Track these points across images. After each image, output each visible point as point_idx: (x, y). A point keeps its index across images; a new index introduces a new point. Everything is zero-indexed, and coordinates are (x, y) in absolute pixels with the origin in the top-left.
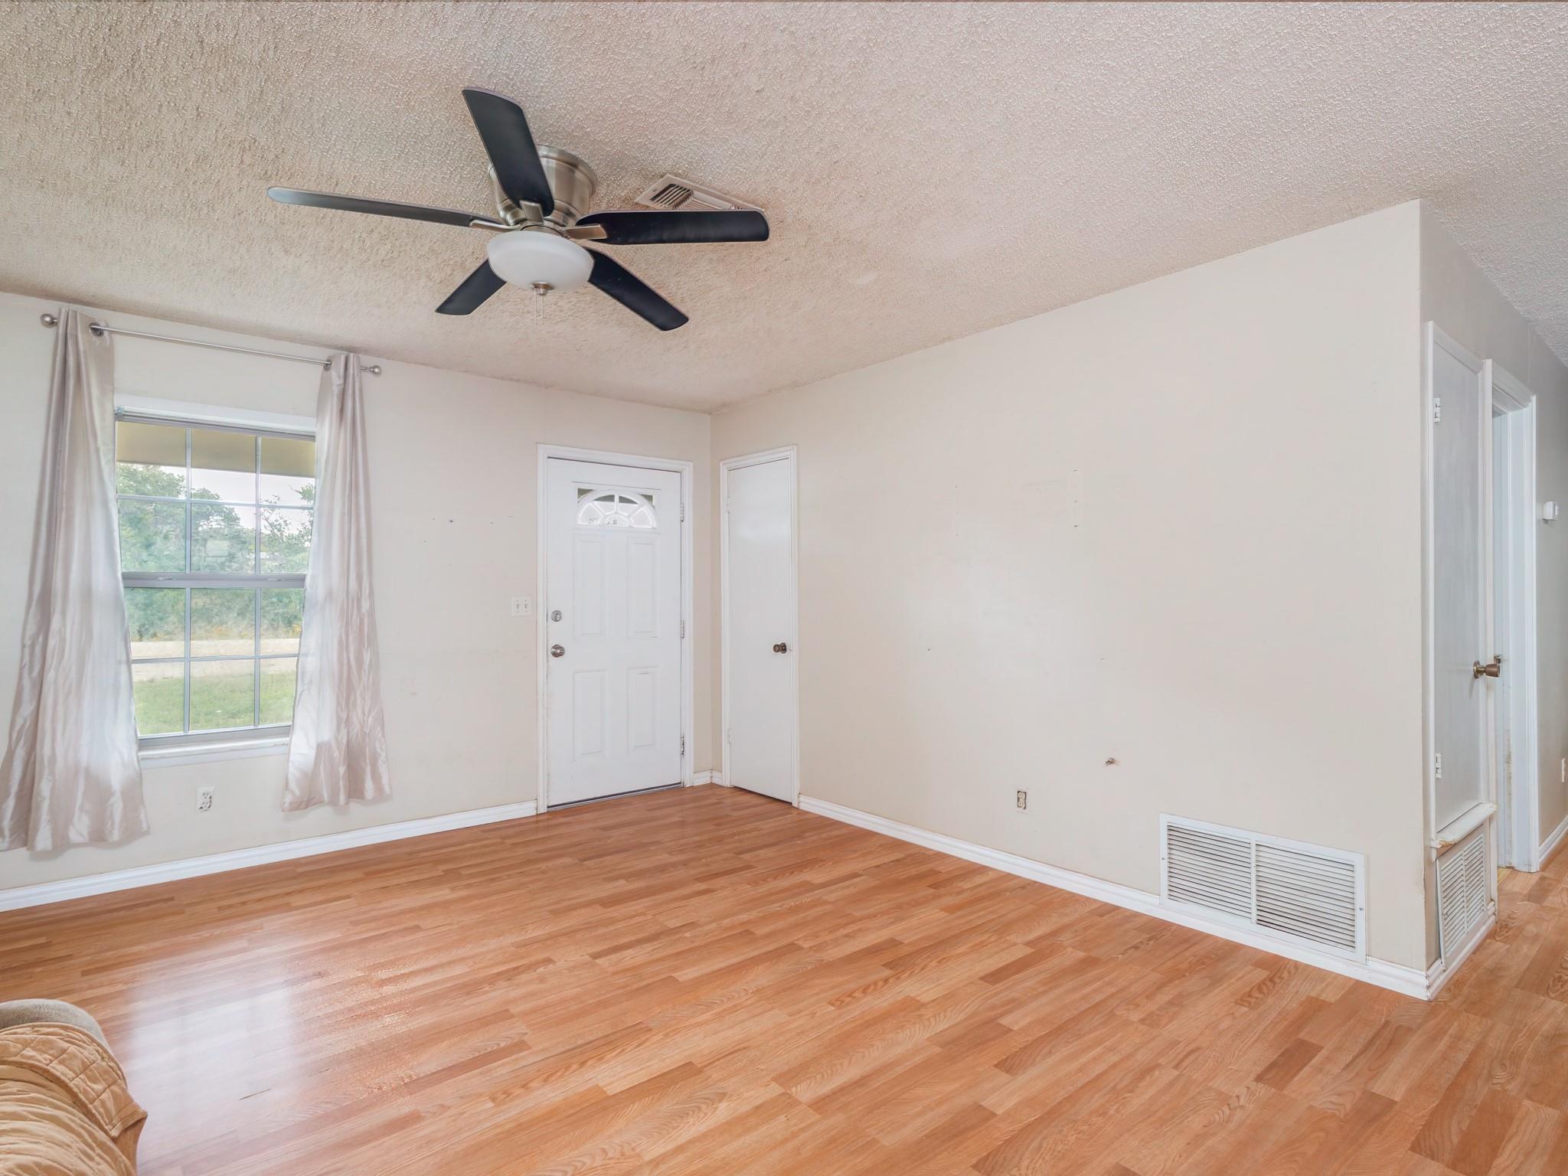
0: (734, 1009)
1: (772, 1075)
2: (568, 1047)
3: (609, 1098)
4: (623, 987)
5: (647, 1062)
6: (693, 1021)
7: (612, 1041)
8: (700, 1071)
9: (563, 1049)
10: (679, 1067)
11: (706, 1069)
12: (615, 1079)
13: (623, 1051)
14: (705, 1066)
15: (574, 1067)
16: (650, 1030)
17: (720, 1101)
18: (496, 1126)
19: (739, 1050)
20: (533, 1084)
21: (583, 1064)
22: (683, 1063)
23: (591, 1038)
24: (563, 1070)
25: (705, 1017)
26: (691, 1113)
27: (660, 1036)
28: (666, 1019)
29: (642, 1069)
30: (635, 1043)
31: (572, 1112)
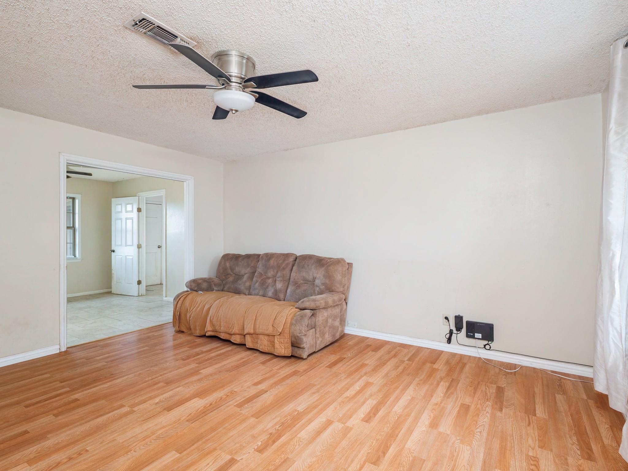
0: (144, 439)
1: (136, 412)
2: (220, 408)
3: (198, 397)
4: (207, 440)
5: (186, 409)
6: (167, 428)
7: (203, 413)
8: (165, 409)
9: (221, 408)
10: (173, 409)
11: (162, 410)
12: (197, 402)
13: (197, 411)
14: (163, 411)
15: (214, 403)
16: (187, 421)
17: (158, 402)
18: (229, 386)
19: (146, 420)
20: (225, 396)
21: (211, 404)
22: (171, 411)
23: (212, 413)
24: (217, 401)
25: (160, 432)
26: (168, 398)
27: (182, 419)
28: (180, 427)
29: (188, 406)
30: (192, 414)
31: (208, 392)
